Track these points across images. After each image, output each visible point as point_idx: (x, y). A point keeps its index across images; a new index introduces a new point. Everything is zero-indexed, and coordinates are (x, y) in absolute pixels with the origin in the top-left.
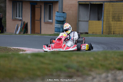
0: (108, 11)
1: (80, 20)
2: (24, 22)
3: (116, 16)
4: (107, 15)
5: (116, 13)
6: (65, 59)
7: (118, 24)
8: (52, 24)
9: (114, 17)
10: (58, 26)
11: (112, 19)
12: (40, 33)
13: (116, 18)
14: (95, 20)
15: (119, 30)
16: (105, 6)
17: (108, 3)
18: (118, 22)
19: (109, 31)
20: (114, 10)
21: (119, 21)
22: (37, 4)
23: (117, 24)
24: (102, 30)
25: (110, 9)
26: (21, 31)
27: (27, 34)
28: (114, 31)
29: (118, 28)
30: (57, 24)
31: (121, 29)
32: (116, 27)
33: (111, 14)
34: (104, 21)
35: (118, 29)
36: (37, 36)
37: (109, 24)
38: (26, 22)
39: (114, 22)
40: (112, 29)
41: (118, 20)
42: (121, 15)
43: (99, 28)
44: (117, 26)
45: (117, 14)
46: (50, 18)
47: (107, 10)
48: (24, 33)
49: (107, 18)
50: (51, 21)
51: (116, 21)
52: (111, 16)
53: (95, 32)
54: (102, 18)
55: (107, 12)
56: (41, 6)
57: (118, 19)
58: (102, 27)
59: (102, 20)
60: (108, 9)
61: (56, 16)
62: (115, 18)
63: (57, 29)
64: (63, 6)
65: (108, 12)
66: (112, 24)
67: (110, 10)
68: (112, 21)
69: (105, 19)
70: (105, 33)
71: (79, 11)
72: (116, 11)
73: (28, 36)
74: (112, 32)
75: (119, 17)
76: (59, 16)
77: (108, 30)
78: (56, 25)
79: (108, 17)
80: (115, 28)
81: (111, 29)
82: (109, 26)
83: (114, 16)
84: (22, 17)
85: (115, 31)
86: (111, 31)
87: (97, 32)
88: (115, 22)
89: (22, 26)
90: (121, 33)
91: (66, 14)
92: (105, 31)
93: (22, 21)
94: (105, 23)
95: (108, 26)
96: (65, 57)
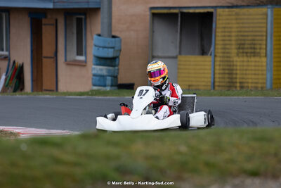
0: (226, 30)
1: (155, 54)
2: (14, 62)
3: (247, 42)
4: (223, 40)
5: (248, 36)
6: (114, 151)
7: (253, 64)
8: (85, 66)
9: (241, 46)
10: (101, 70)
11: (236, 51)
12: (55, 89)
13: (248, 48)
14: (193, 54)
15: (255, 79)
16: (218, 18)
17: (227, 10)
18: (253, 59)
19: (229, 82)
20: (241, 27)
21: (254, 56)
22: (46, 17)
23: (250, 64)
24: (211, 80)
25: (230, 25)
26: (7, 86)
27: (23, 92)
28: (241, 81)
29: (253, 72)
30: (97, 65)
31: (260, 77)
32: (246, 70)
33: (233, 38)
34: (215, 56)
35: (253, 76)
36: (48, 96)
37: (229, 63)
38: (19, 62)
39: (241, 59)
40: (238, 76)
41: (251, 53)
42: (258, 40)
43: (204, 73)
44: (250, 68)
45: (250, 38)
46: (80, 52)
47: (224, 28)
48: (15, 91)
49: (224, 49)
50: (82, 58)
51: (247, 56)
52: (233, 42)
53: (194, 83)
54: (212, 49)
55: (223, 34)
56: (56, 20)
57: (253, 51)
58: (211, 72)
59: (211, 55)
60: (227, 26)
61: (96, 46)
62: (243, 48)
63: (97, 78)
64: (114, 21)
65: (227, 34)
66: (238, 64)
67: (230, 28)
68: (238, 55)
69: (220, 51)
70: (219, 86)
71: (153, 32)
72: (247, 30)
73: (24, 96)
74: (238, 85)
75: (254, 44)
76: (102, 44)
77: (227, 80)
78: (94, 68)
79: (228, 47)
80: (244, 72)
81: (234, 76)
82: (228, 70)
83: (243, 42)
84: (8, 50)
85: (244, 80)
86: (234, 81)
87: (198, 85)
88: (245, 59)
89: (10, 73)
90: (260, 85)
91: (121, 40)
92: (219, 82)
93: (9, 60)
94: (220, 61)
95: (227, 68)
96: (116, 144)
